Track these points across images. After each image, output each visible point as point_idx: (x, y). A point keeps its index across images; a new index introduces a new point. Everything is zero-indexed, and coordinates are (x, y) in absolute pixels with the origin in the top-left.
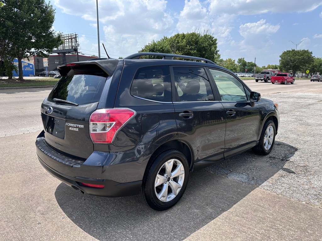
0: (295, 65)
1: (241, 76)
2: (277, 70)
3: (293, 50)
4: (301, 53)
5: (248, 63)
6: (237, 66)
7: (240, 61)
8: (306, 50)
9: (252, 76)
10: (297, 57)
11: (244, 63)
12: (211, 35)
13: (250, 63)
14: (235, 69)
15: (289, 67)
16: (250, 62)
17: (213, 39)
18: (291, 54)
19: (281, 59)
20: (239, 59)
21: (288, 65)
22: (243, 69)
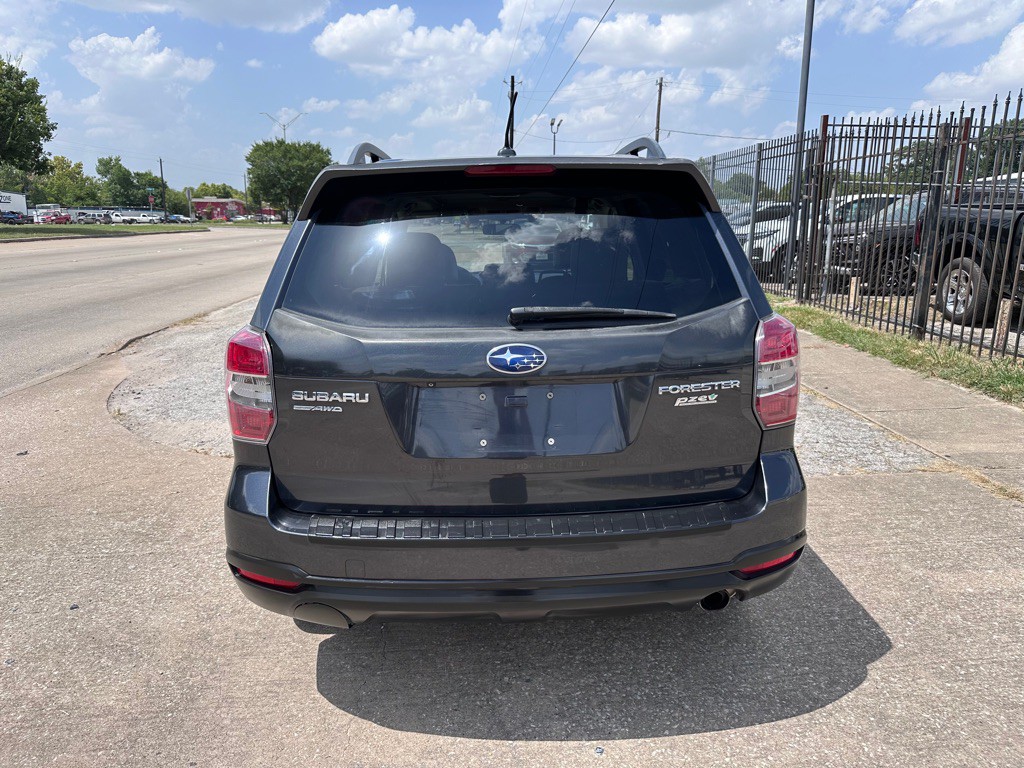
0: (295, 187)
1: (124, 221)
2: (230, 199)
3: (281, 143)
4: (302, 151)
5: (137, 174)
6: (92, 184)
7: (106, 166)
8: (314, 143)
9: (162, 221)
10: (296, 162)
11: (124, 175)
12: (13, 63)
13: (142, 174)
14: (93, 196)
15: (279, 191)
16: (143, 171)
17: (24, 80)
18: (279, 154)
19: (250, 167)
20: (100, 161)
21: (274, 186)
22: (122, 195)
